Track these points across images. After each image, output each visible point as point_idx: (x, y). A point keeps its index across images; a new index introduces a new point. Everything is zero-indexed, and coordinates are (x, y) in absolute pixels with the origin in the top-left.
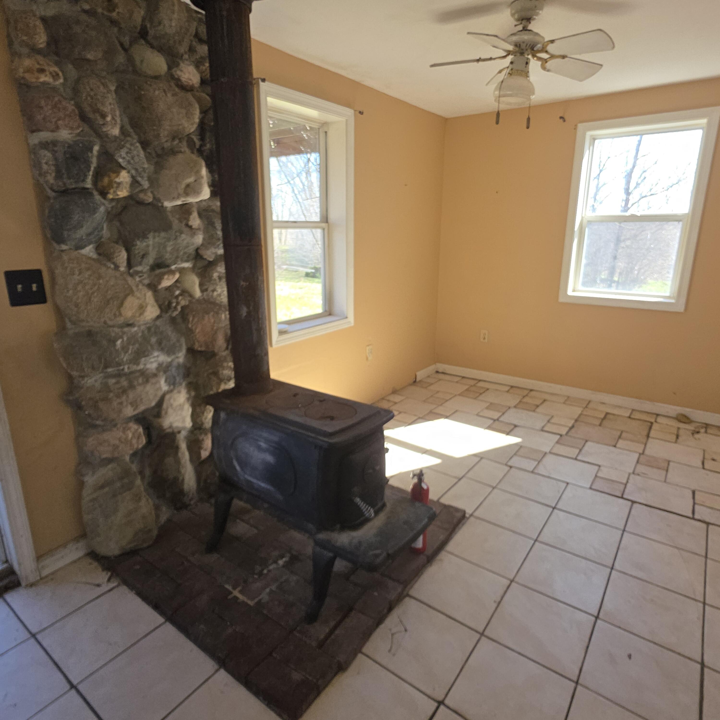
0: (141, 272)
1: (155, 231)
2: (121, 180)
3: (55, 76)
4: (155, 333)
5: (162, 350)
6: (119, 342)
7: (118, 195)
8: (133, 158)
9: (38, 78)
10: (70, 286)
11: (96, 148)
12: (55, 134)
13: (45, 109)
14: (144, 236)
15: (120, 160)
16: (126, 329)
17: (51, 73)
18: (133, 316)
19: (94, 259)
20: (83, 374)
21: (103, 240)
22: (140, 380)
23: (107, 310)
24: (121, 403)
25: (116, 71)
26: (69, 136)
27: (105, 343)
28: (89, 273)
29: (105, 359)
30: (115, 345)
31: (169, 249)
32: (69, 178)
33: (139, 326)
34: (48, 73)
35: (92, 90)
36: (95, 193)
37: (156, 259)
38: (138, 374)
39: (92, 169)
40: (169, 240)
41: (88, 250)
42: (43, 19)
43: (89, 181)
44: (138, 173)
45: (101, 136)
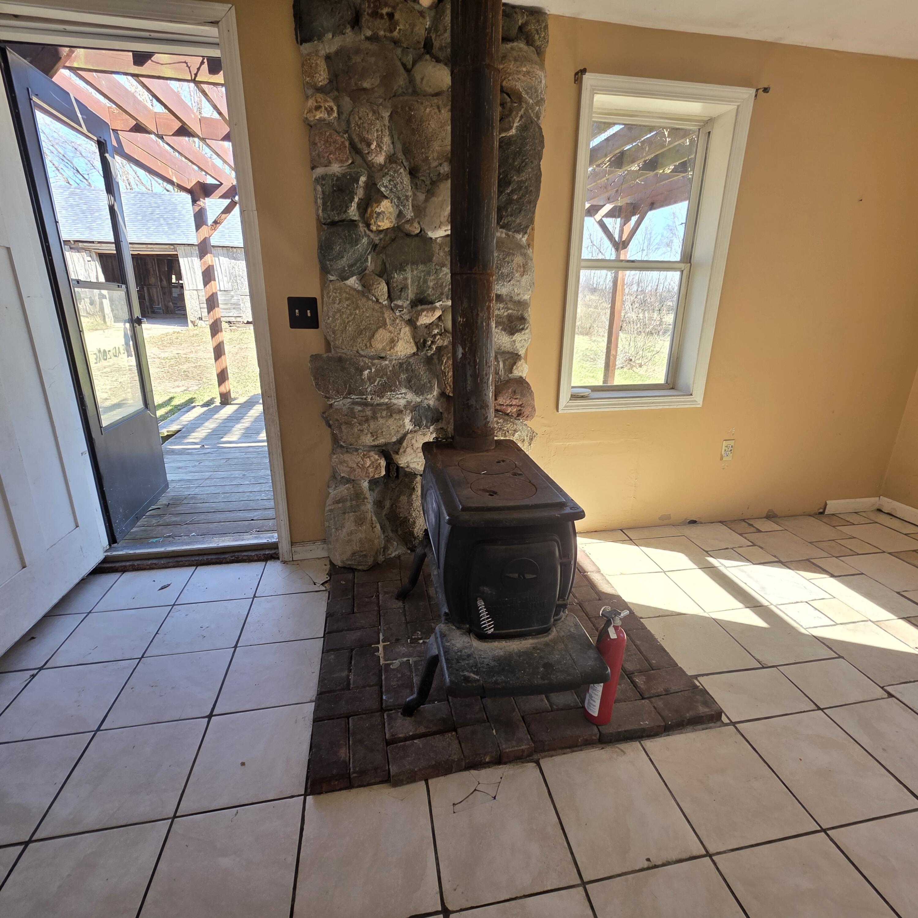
0: (401, 307)
1: (413, 263)
2: (383, 209)
3: (330, 111)
4: (407, 370)
5: (410, 388)
6: (366, 372)
7: (379, 226)
8: (395, 186)
9: (315, 116)
10: (331, 314)
11: (363, 179)
12: (327, 168)
13: (319, 144)
14: (401, 269)
15: (383, 189)
16: (376, 361)
17: (326, 109)
18: (384, 349)
19: (358, 291)
20: (327, 396)
21: (367, 272)
22: (384, 413)
23: (359, 340)
24: (362, 431)
25: (394, 96)
26: (339, 170)
27: (352, 370)
28: (347, 303)
29: (350, 386)
30: (361, 375)
31: (431, 284)
32: (333, 210)
33: (391, 361)
34: (323, 109)
35: (360, 119)
36: (361, 225)
37: (417, 294)
38: (384, 407)
39: (356, 200)
40: (429, 273)
41: (353, 281)
42: (328, 58)
43: (353, 212)
44: (400, 201)
45: (370, 166)
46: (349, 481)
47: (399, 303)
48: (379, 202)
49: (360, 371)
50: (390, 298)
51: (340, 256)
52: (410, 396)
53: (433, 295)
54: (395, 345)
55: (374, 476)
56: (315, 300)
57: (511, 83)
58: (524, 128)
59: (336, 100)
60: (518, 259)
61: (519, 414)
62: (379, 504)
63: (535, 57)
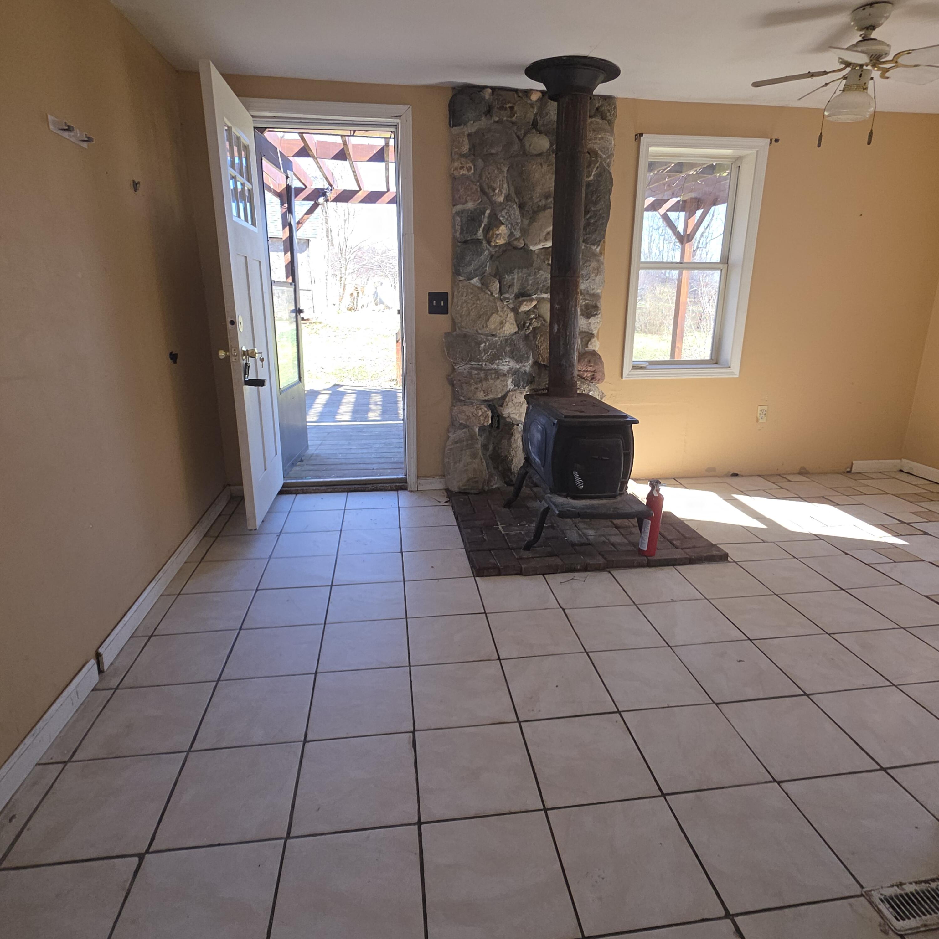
0: (508, 298)
1: (519, 268)
2: (500, 232)
3: (469, 169)
4: (511, 344)
5: (513, 358)
6: (482, 345)
7: (497, 243)
8: (510, 216)
9: (459, 173)
10: (460, 303)
11: (488, 212)
12: (465, 206)
13: (461, 191)
14: (511, 272)
15: (501, 219)
16: (489, 338)
17: (467, 168)
18: (495, 329)
19: (478, 288)
20: (455, 362)
21: (485, 274)
22: (493, 376)
23: (479, 322)
24: (477, 388)
25: (511, 157)
26: (473, 206)
27: (473, 344)
28: (472, 296)
29: (471, 355)
30: (479, 347)
31: (530, 282)
32: (467, 233)
33: (499, 337)
34: (465, 168)
35: (489, 174)
36: (484, 242)
37: (519, 289)
38: (493, 371)
39: (483, 226)
40: (530, 275)
41: (475, 281)
42: (469, 135)
43: (480, 234)
44: (513, 226)
45: (493, 204)
46: (465, 426)
47: (507, 296)
48: (498, 228)
49: (479, 344)
50: (501, 292)
51: (470, 263)
52: (513, 364)
53: (531, 290)
54: (503, 326)
55: (484, 423)
56: (447, 294)
57: (590, 145)
58: (599, 175)
59: (473, 161)
60: (594, 264)
61: (593, 378)
62: (485, 447)
63: (607, 127)
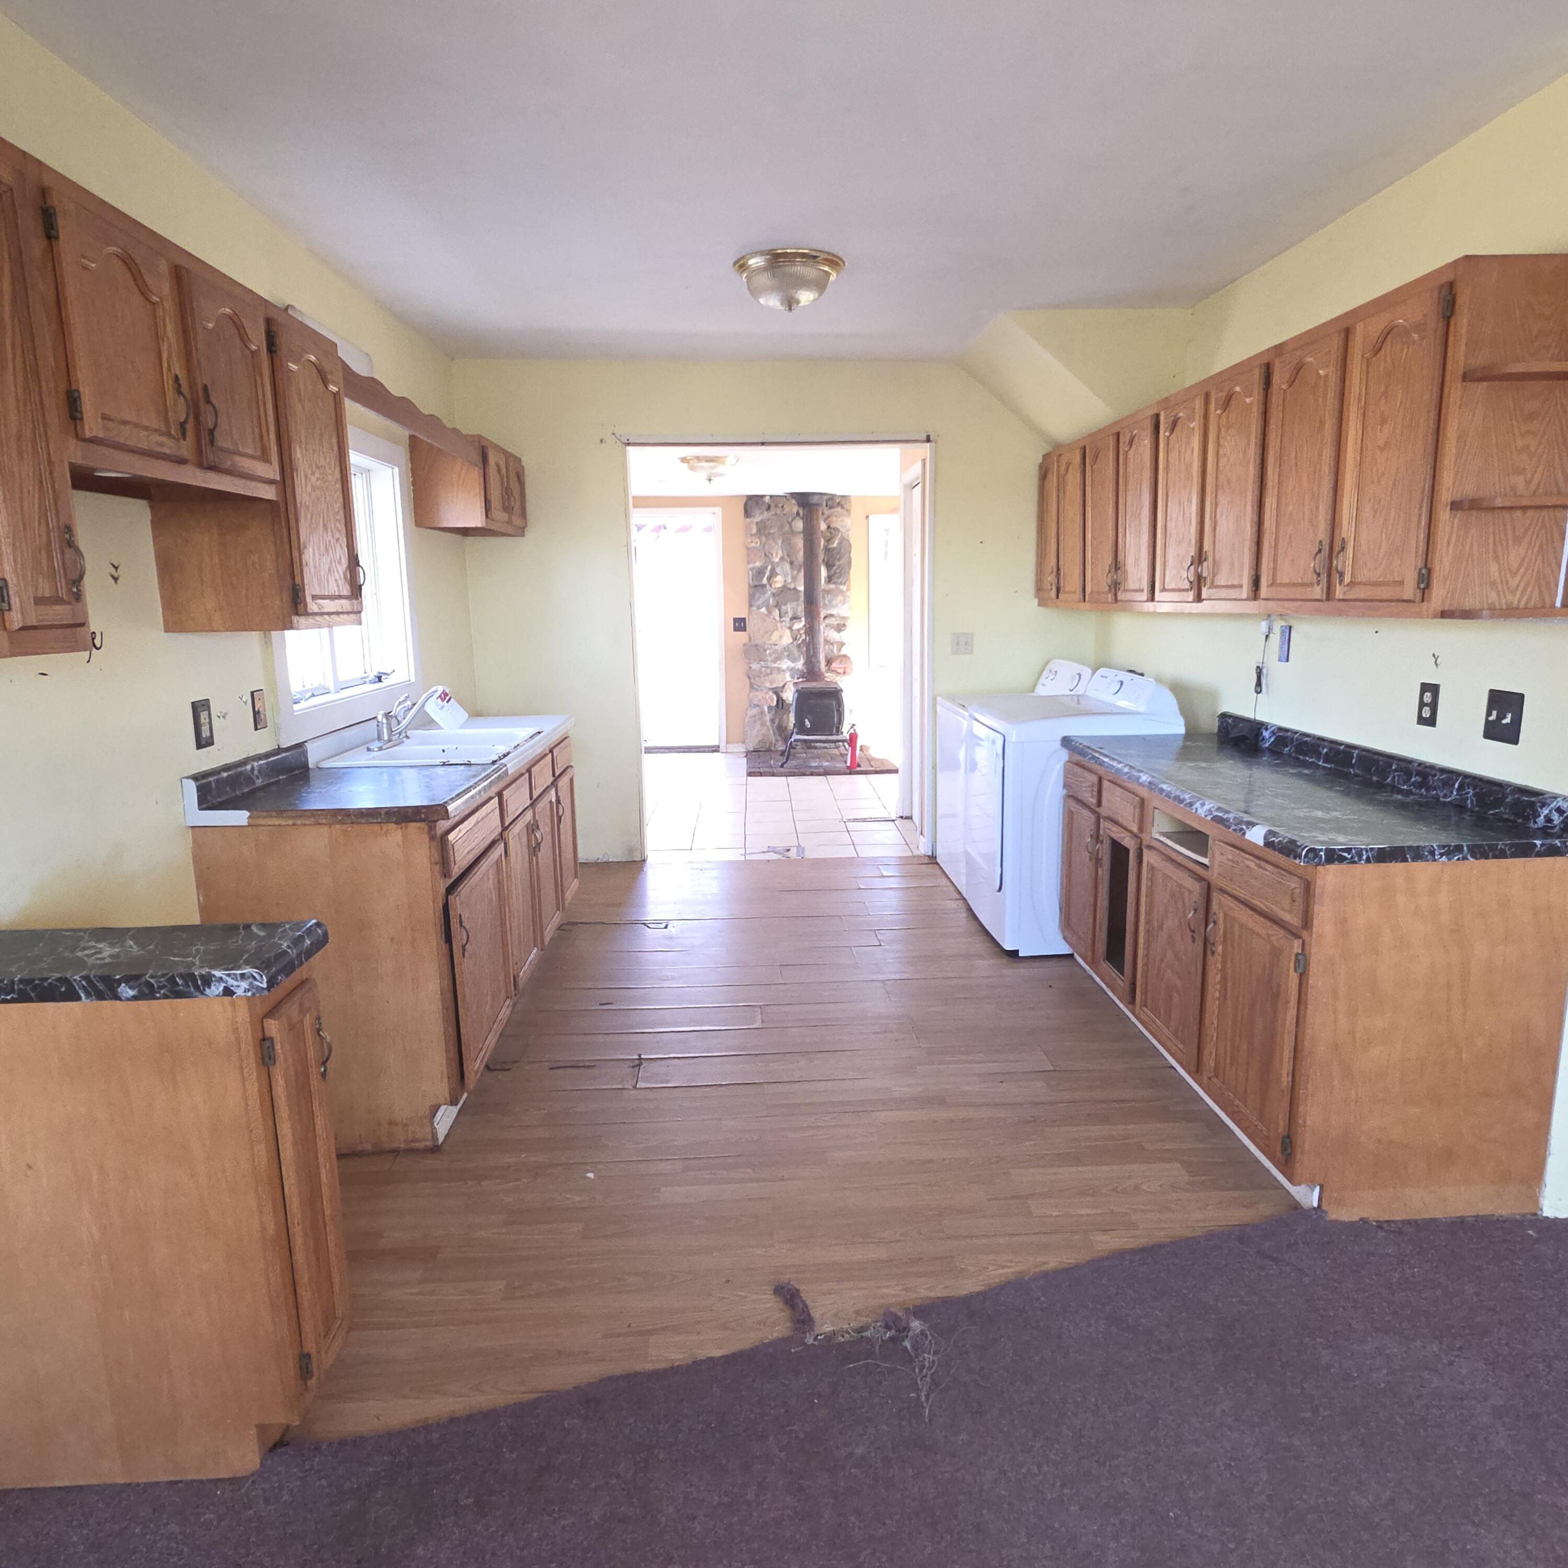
0: (785, 621)
1: (790, 602)
2: (777, 579)
3: (757, 543)
4: (788, 651)
5: (789, 659)
6: (768, 652)
7: (775, 586)
8: (783, 569)
9: (751, 545)
10: (753, 625)
11: (769, 568)
12: (754, 564)
13: (752, 556)
15: (778, 571)
16: (773, 646)
17: (755, 542)
18: (777, 641)
19: (765, 614)
20: (750, 662)
21: (770, 606)
22: (776, 672)
23: (765, 637)
24: (766, 680)
25: (783, 535)
26: (759, 564)
27: (762, 651)
28: (760, 619)
29: (760, 658)
30: (766, 653)
31: (799, 610)
32: (756, 581)
33: (780, 646)
35: (769, 545)
36: (768, 586)
37: (792, 615)
38: (776, 669)
39: (766, 576)
40: (799, 605)
41: (763, 610)
42: (757, 523)
43: (765, 581)
44: (786, 576)
45: (772, 563)
46: (758, 706)
47: (784, 619)
48: (776, 577)
49: (765, 651)
50: (780, 617)
51: (758, 599)
52: (789, 664)
54: (782, 639)
55: (771, 704)
56: (745, 618)
57: (836, 524)
58: (840, 543)
59: (759, 538)
60: (840, 598)
61: (844, 673)
62: (772, 721)
63: (846, 513)
